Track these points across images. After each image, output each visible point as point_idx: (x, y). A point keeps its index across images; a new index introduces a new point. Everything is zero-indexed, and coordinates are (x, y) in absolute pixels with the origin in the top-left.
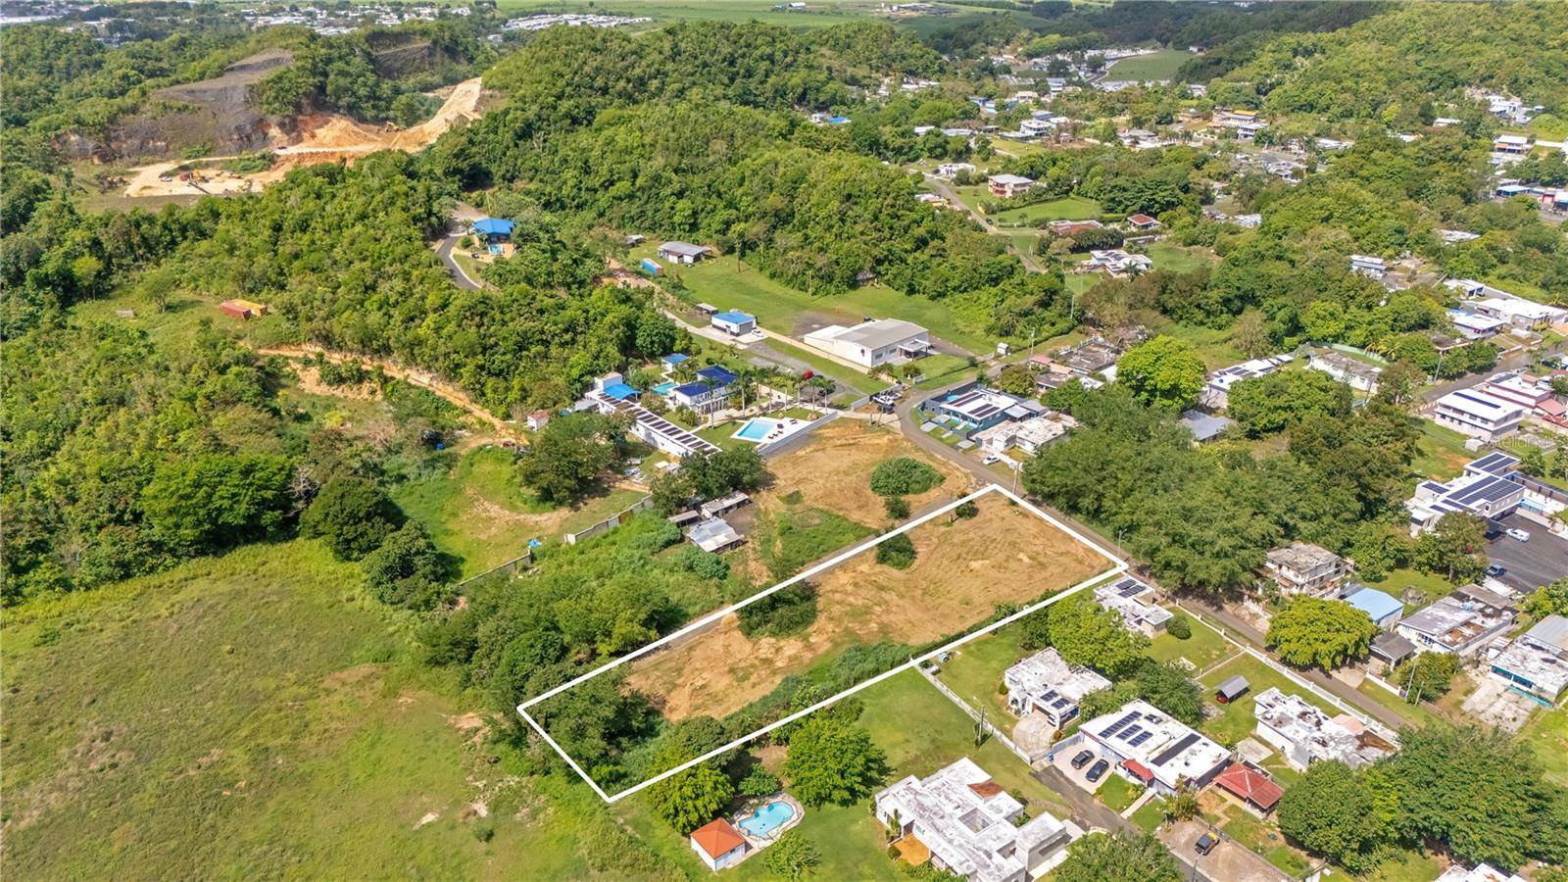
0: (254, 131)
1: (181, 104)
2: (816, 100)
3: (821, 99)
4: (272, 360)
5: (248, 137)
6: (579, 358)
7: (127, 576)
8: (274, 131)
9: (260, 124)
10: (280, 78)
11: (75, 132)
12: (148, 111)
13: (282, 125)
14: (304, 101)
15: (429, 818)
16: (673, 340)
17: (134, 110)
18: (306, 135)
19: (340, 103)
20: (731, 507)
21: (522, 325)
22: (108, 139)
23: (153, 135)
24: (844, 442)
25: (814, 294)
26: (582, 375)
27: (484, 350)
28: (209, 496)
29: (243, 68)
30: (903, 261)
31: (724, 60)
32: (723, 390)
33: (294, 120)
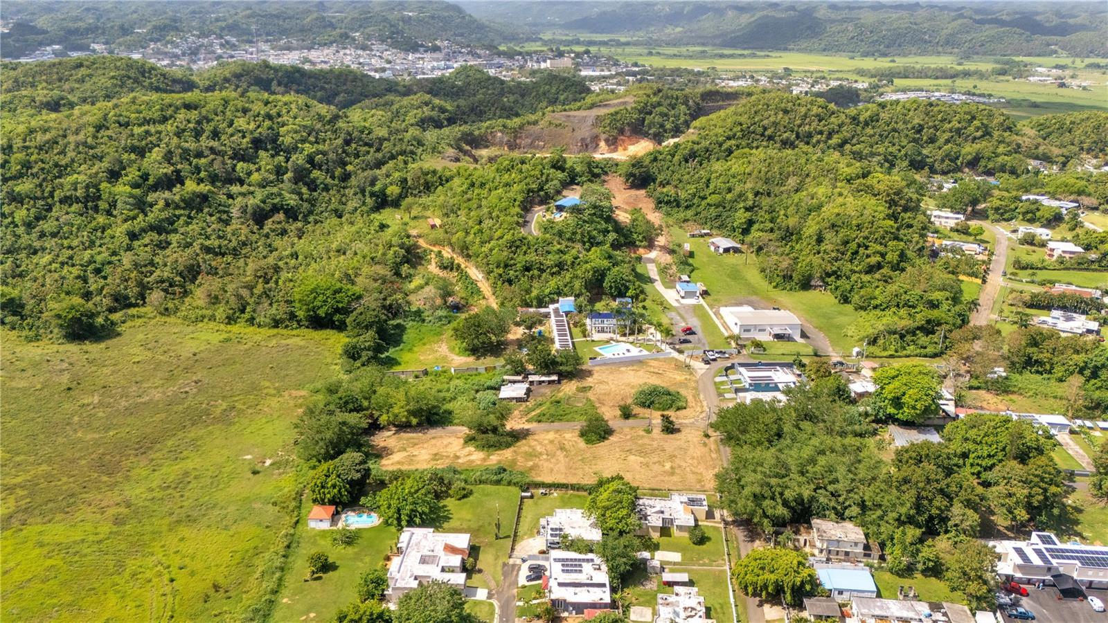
0: (591, 142)
1: (558, 122)
2: (986, 166)
3: (989, 167)
4: (425, 251)
5: (587, 146)
6: (553, 283)
7: (276, 326)
8: (602, 144)
9: (595, 139)
10: (617, 113)
11: (500, 131)
12: (542, 124)
13: (607, 141)
14: (626, 128)
15: (249, 457)
16: (627, 288)
17: (535, 123)
18: (620, 148)
19: (650, 132)
20: (543, 382)
21: (532, 257)
22: (516, 137)
23: (538, 138)
24: (656, 370)
25: (775, 287)
26: (550, 294)
27: (506, 266)
28: (315, 298)
29: (606, 105)
30: (848, 278)
31: (913, 128)
32: (614, 321)
33: (616, 138)
